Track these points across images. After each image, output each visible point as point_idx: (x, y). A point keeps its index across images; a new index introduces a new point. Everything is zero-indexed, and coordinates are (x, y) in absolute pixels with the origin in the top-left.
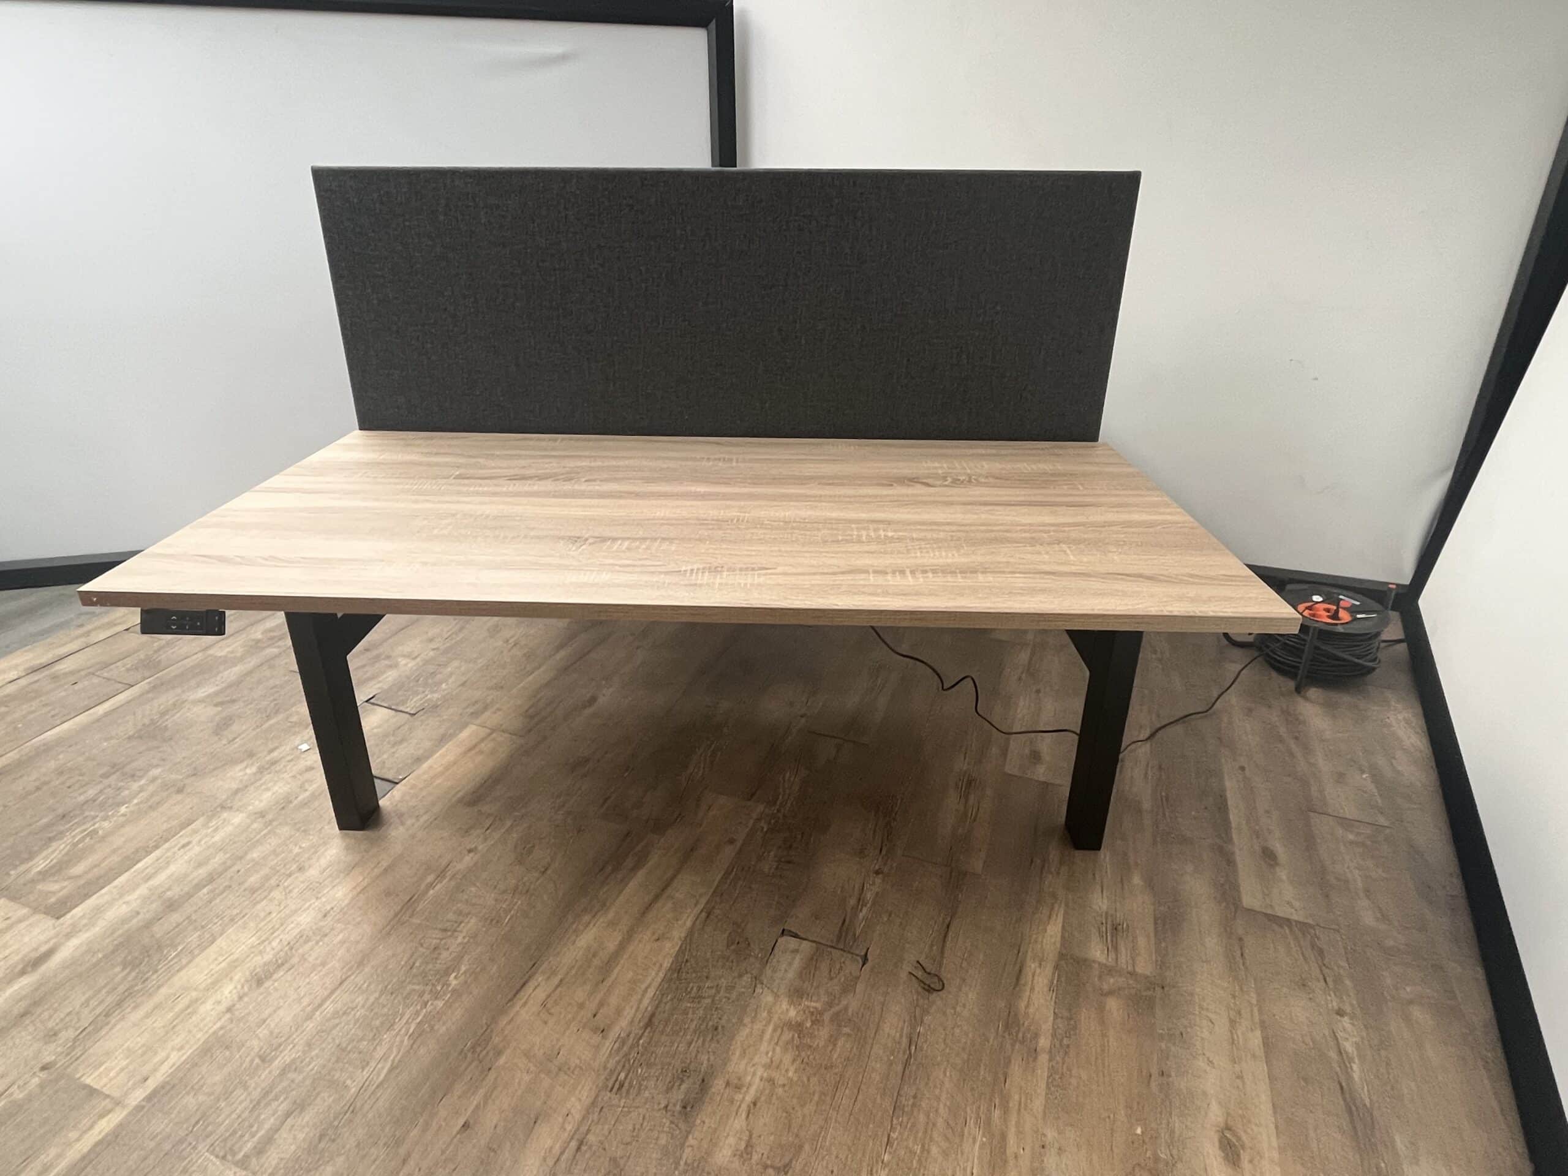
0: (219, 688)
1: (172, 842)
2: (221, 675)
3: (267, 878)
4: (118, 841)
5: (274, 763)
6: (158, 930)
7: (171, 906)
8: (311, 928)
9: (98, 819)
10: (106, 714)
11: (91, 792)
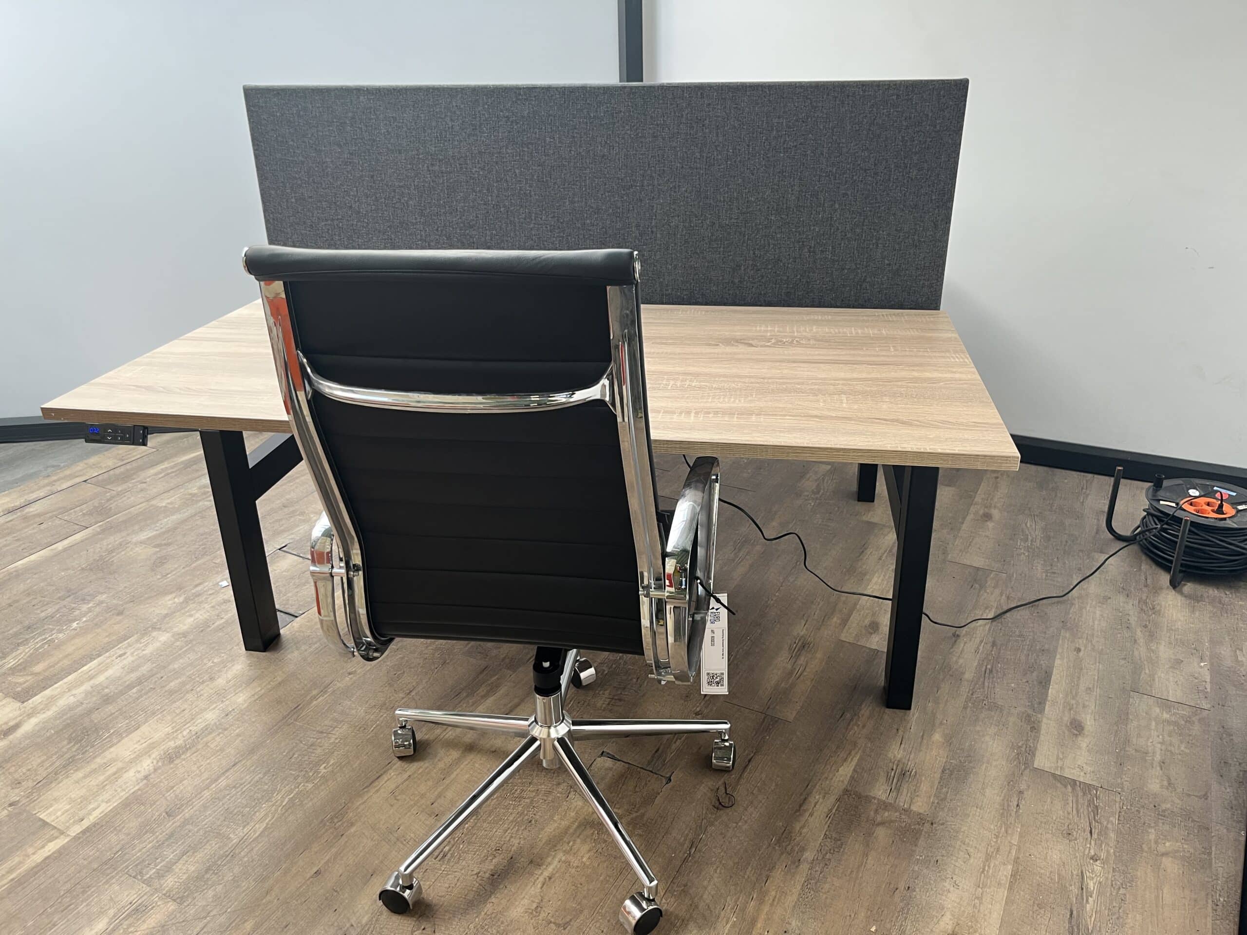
0: (158, 532)
1: (112, 652)
2: (160, 522)
3: (184, 684)
4: (69, 648)
5: (199, 595)
6: (96, 717)
7: (107, 700)
8: (215, 723)
9: (55, 631)
10: (65, 550)
11: (50, 611)
